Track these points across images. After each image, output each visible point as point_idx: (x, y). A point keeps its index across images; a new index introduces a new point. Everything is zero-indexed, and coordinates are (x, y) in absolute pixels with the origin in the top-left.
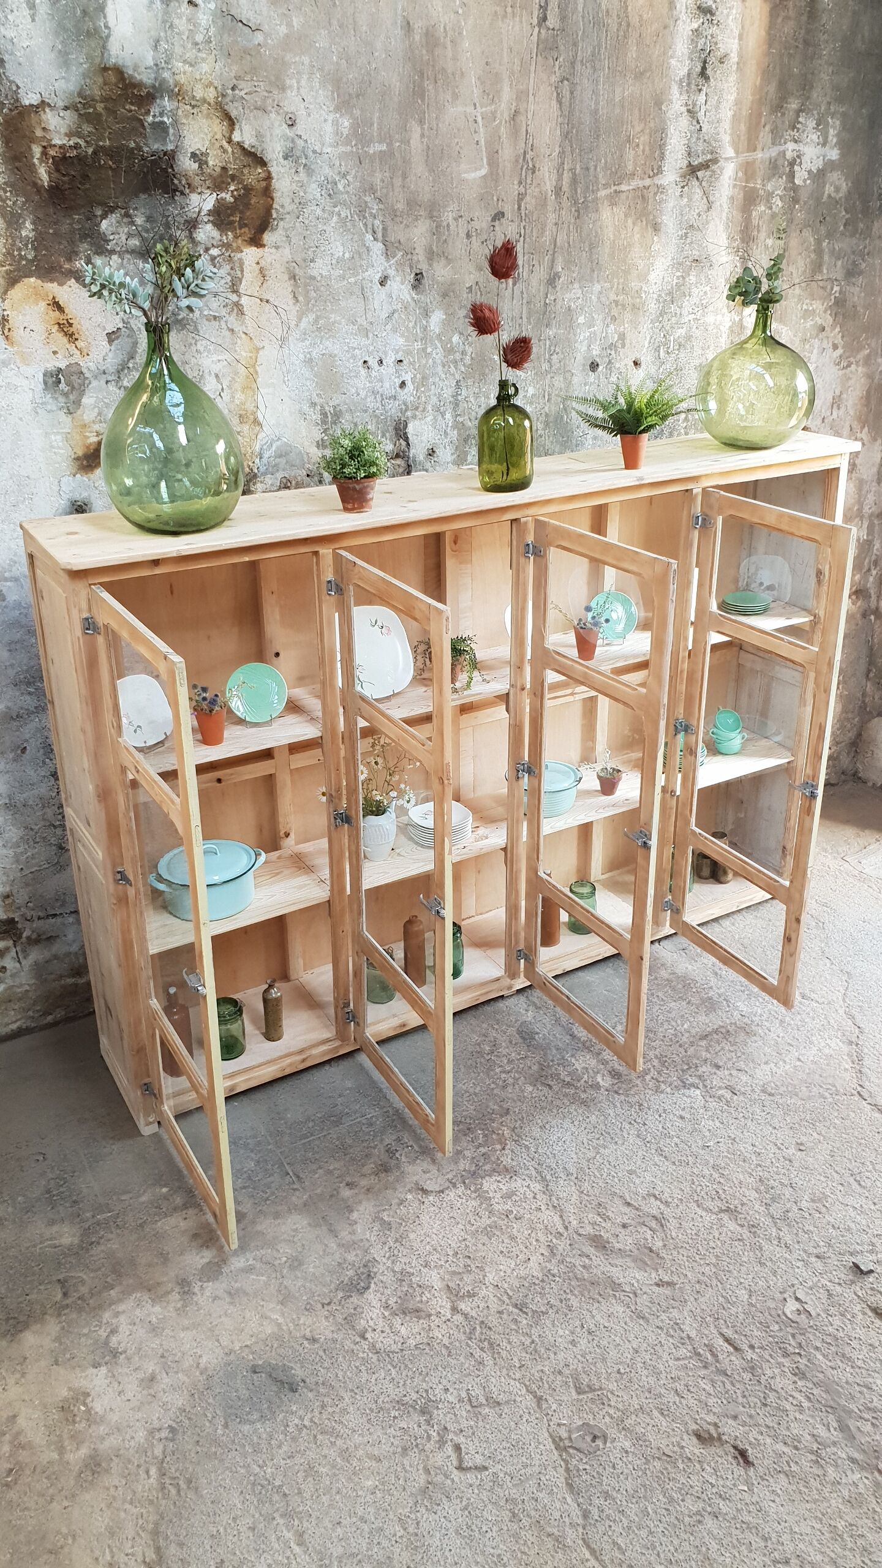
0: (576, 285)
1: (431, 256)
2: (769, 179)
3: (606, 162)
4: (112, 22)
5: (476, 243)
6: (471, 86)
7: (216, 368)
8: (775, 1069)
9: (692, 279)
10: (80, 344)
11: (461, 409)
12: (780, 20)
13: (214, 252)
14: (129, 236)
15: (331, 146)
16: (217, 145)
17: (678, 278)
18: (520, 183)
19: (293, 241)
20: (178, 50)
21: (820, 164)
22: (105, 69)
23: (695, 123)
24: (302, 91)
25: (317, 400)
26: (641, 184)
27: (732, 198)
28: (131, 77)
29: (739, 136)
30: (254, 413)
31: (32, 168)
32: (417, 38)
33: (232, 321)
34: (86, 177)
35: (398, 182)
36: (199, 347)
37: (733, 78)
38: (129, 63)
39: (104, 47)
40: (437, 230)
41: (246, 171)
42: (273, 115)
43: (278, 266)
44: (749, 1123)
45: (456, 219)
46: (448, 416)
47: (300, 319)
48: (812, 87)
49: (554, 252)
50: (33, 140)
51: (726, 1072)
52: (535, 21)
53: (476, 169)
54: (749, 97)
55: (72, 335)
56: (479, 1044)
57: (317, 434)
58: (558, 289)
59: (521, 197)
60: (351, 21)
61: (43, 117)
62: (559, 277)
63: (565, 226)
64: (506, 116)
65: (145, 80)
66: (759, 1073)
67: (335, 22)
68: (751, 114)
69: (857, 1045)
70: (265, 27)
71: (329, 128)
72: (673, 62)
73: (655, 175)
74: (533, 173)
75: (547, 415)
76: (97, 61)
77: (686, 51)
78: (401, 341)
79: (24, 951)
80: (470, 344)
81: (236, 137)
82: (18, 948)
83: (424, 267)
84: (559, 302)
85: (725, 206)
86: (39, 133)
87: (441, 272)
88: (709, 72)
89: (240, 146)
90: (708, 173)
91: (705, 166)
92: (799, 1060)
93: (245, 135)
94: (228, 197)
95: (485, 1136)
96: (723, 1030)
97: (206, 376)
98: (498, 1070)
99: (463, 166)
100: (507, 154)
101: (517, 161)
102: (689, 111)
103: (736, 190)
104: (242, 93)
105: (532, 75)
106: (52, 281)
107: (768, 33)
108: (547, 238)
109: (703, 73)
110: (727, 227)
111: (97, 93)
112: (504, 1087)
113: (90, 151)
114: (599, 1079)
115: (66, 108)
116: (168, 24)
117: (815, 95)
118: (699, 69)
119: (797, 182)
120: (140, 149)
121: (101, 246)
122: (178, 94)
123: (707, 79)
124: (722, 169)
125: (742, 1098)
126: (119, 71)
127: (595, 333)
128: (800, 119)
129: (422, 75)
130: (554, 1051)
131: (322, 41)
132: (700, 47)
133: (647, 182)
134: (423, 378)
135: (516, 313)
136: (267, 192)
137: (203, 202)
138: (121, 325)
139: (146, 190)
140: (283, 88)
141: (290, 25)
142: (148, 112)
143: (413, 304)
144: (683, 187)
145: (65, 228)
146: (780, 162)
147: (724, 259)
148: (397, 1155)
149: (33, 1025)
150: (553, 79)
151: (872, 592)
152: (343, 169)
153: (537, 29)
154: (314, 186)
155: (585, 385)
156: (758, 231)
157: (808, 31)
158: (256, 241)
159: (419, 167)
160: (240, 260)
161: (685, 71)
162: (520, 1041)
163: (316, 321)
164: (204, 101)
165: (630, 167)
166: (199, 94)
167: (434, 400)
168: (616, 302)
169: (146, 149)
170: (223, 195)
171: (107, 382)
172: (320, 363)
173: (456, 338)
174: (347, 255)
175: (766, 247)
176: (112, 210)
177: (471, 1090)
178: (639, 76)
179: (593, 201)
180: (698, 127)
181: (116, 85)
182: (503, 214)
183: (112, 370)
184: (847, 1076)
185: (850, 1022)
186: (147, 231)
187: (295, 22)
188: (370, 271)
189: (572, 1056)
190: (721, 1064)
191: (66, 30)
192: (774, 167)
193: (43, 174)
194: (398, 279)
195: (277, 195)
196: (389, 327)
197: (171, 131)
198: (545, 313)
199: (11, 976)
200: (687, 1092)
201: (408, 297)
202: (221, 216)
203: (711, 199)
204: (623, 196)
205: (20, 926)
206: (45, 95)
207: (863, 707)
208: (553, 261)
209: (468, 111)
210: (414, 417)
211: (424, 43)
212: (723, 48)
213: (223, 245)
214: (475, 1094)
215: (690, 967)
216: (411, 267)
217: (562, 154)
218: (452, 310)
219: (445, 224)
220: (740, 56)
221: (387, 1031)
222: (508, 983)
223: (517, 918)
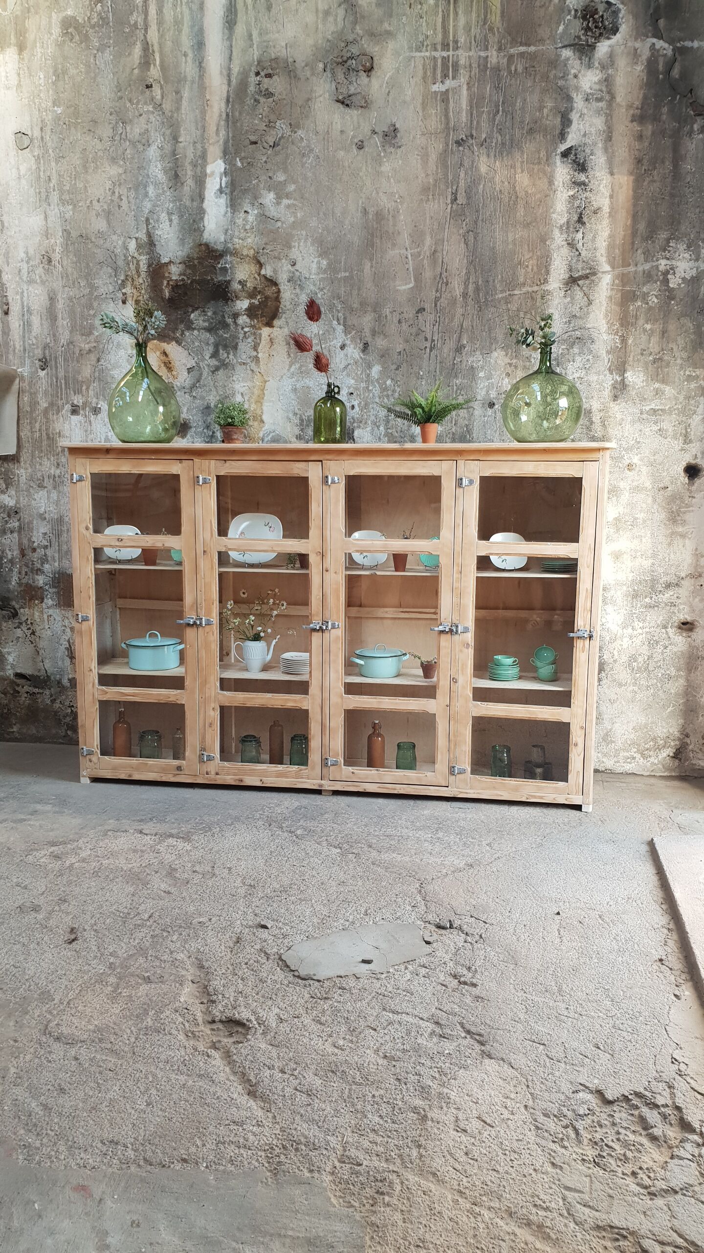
0: (478, 353)
1: (374, 333)
2: (644, 284)
3: (502, 277)
4: (206, 223)
5: (404, 326)
6: (405, 238)
7: (242, 390)
9: (576, 350)
10: (174, 373)
11: (390, 425)
12: (645, 183)
13: (246, 329)
14: (204, 321)
15: (315, 274)
16: (252, 276)
17: (563, 349)
18: (437, 291)
19: (290, 324)
20: (237, 233)
21: (694, 272)
22: (201, 245)
23: (574, 250)
24: (301, 248)
25: (297, 411)
26: (530, 289)
27: (610, 297)
28: (213, 247)
29: (614, 258)
30: (261, 416)
31: (161, 290)
32: (371, 217)
33: (253, 365)
34: (186, 294)
35: (355, 292)
36: (234, 378)
37: (606, 222)
38: (212, 241)
39: (201, 235)
40: (379, 318)
41: (266, 289)
42: (284, 261)
43: (280, 337)
45: (391, 312)
46: (382, 428)
47: (290, 366)
48: (679, 223)
49: (461, 332)
50: (164, 277)
52: (449, 201)
53: (406, 284)
54: (621, 233)
55: (171, 368)
57: (297, 431)
58: (464, 354)
59: (437, 300)
60: (331, 212)
61: (169, 267)
62: (465, 348)
63: (470, 316)
64: (428, 254)
65: (219, 248)
67: (321, 214)
68: (623, 244)
70: (283, 219)
71: (314, 266)
72: (554, 216)
73: (541, 284)
74: (447, 284)
75: (453, 434)
76: (197, 241)
77: (565, 209)
78: (353, 382)
80: (399, 386)
81: (263, 272)
83: (369, 339)
84: (464, 363)
85: (604, 303)
86: (167, 275)
87: (381, 342)
88: (585, 219)
89: (265, 276)
90: (587, 282)
91: (586, 277)
93: (268, 271)
94: (257, 302)
97: (237, 393)
98: (260, 812)
99: (397, 283)
100: (428, 274)
101: (435, 278)
102: (568, 244)
103: (614, 292)
104: (268, 251)
105: (447, 230)
106: (164, 342)
107: (635, 191)
108: (456, 322)
109: (580, 220)
110: (606, 315)
111: (196, 255)
113: (189, 282)
115: (180, 263)
116: (233, 222)
117: (683, 228)
118: (576, 218)
119: (671, 285)
120: (212, 279)
121: (189, 326)
122: (235, 253)
123: (584, 224)
124: (600, 278)
126: (207, 245)
127: (492, 384)
128: (671, 244)
129: (372, 235)
131: (313, 223)
132: (576, 205)
133: (535, 288)
134: (366, 404)
135: (432, 368)
136: (277, 299)
137: (243, 304)
138: (194, 365)
139: (214, 299)
140: (290, 247)
141: (296, 217)
142: (219, 263)
143: (361, 361)
144: (566, 291)
145: (173, 318)
146: (654, 273)
147: (605, 337)
148: (156, 819)
150: (461, 231)
152: (321, 286)
153: (450, 206)
154: (304, 295)
155: (484, 416)
156: (636, 319)
157: (673, 188)
158: (269, 324)
159: (369, 285)
160: (260, 335)
161: (565, 220)
163: (300, 368)
164: (248, 256)
165: (522, 280)
166: (245, 252)
167: (373, 418)
168: (510, 365)
169: (215, 280)
170: (253, 301)
171: (185, 393)
172: (301, 391)
173: (389, 382)
174: (321, 332)
175: (645, 330)
176: (197, 309)
177: (232, 814)
178: (527, 225)
179: (492, 301)
180: (578, 253)
181: (205, 251)
182: (424, 310)
183: (188, 387)
186: (213, 319)
187: (299, 215)
188: (335, 341)
189: (306, 820)
191: (185, 229)
192: (648, 277)
193: (167, 293)
194: (352, 346)
195: (282, 301)
196: (345, 373)
197: (229, 271)
198: (453, 369)
201: (358, 356)
202: (251, 312)
203: (591, 297)
204: (516, 298)
206: (172, 258)
208: (460, 337)
209: (402, 252)
210: (359, 427)
211: (375, 218)
212: (596, 205)
213: (251, 326)
216: (361, 340)
217: (468, 273)
218: (386, 365)
219: (384, 315)
220: (612, 208)
221: (230, 780)
222: (320, 781)
223: (325, 734)
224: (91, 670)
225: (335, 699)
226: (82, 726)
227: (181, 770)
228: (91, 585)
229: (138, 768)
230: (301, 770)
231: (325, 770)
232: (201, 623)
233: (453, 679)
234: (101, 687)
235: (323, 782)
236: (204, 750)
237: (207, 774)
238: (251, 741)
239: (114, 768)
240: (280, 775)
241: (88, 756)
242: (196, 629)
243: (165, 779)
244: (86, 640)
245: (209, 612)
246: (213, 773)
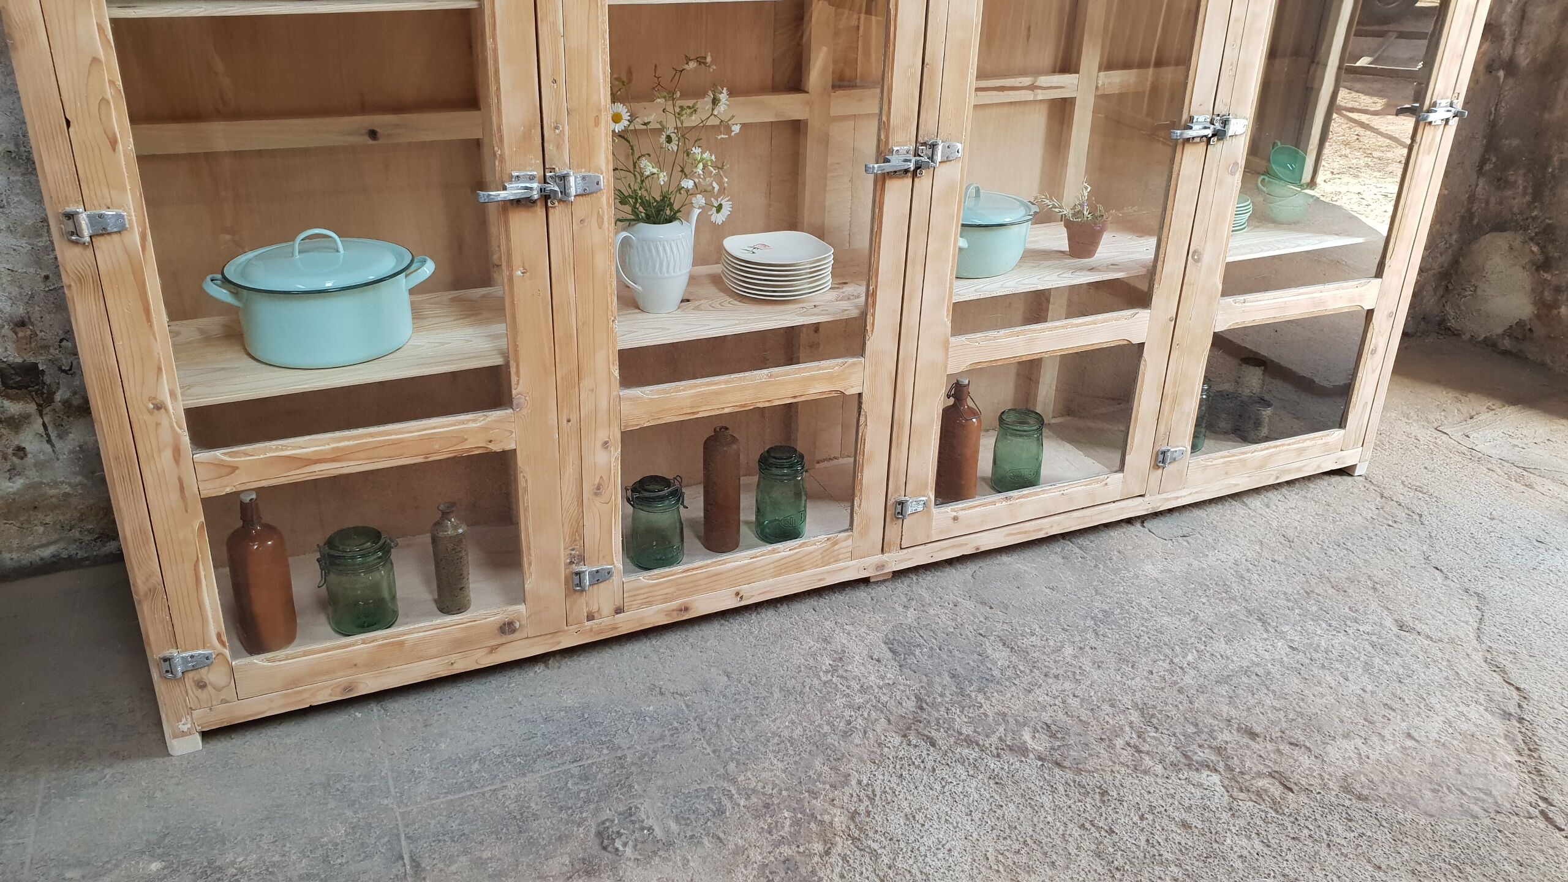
8: (1364, 749)
44: (1324, 851)
51: (1270, 746)
56: (814, 655)
66: (1333, 753)
69: (1521, 720)
79: (59, 425)
82: (47, 419)
92: (1409, 736)
95: (796, 823)
96: (1260, 671)
98: (840, 701)
112: (846, 735)
114: (1027, 736)
125: (1303, 798)
130: (947, 679)
148: (618, 844)
149: (81, 554)
151: (1507, 30)
162: (889, 655)
177: (786, 733)
184: (1514, 778)
185: (1498, 678)
189: (980, 690)
190: (1258, 729)
199: (36, 465)
200: (1194, 776)
205: (48, 379)
207: (1467, 219)
214: (791, 740)
215: (1195, 564)
221: (654, 615)
222: (878, 558)
223: (899, 445)
224: (159, 407)
225: (929, 354)
226: (152, 591)
227: (514, 631)
228: (109, 93)
229: (373, 663)
230: (835, 544)
231: (893, 530)
232: (565, 192)
233: (1195, 252)
234: (204, 456)
235: (886, 557)
236: (582, 559)
237: (590, 617)
238: (662, 499)
239: (294, 682)
240: (783, 568)
241: (190, 675)
242: (540, 212)
243: (461, 667)
244: (121, 306)
245: (584, 154)
246: (607, 609)
